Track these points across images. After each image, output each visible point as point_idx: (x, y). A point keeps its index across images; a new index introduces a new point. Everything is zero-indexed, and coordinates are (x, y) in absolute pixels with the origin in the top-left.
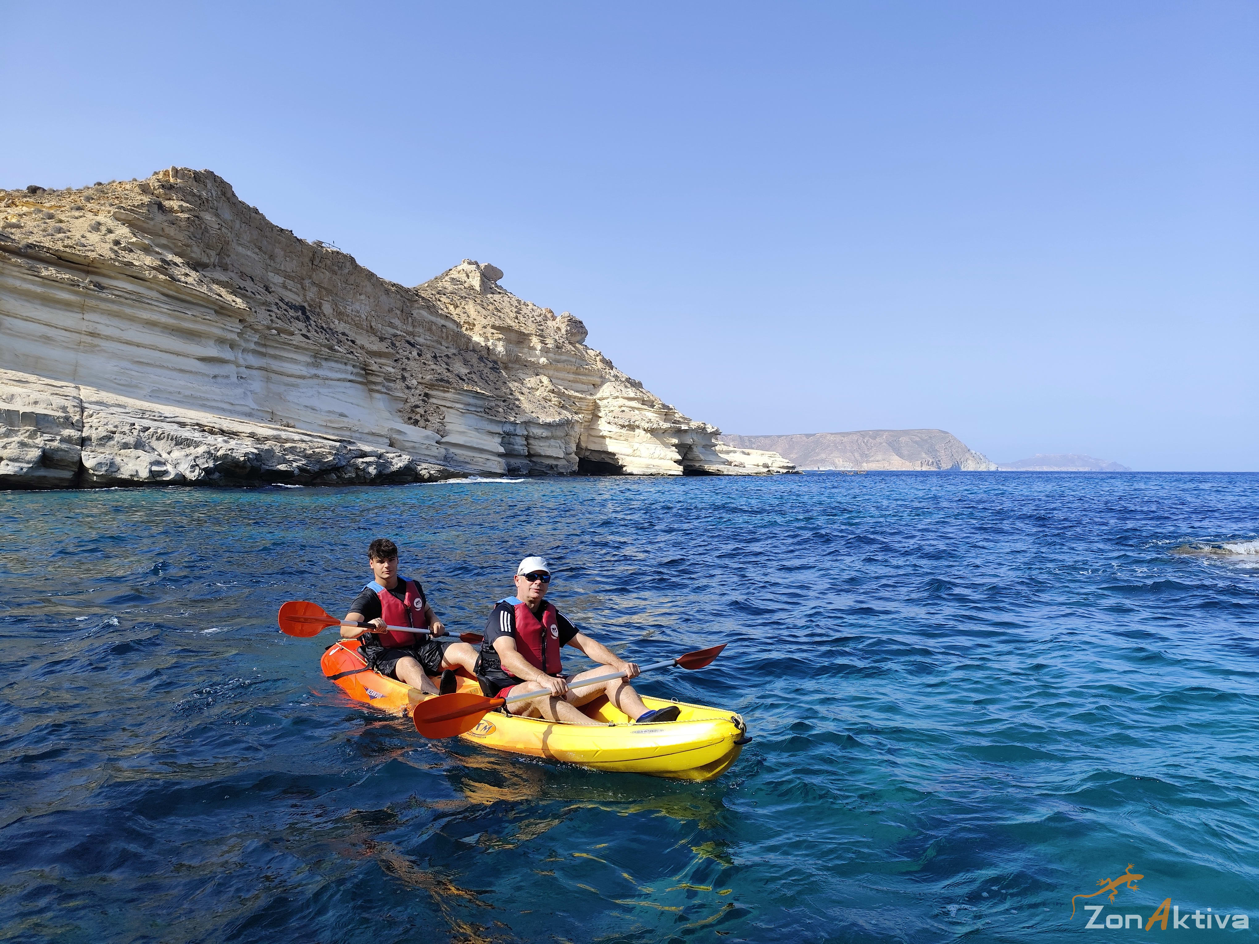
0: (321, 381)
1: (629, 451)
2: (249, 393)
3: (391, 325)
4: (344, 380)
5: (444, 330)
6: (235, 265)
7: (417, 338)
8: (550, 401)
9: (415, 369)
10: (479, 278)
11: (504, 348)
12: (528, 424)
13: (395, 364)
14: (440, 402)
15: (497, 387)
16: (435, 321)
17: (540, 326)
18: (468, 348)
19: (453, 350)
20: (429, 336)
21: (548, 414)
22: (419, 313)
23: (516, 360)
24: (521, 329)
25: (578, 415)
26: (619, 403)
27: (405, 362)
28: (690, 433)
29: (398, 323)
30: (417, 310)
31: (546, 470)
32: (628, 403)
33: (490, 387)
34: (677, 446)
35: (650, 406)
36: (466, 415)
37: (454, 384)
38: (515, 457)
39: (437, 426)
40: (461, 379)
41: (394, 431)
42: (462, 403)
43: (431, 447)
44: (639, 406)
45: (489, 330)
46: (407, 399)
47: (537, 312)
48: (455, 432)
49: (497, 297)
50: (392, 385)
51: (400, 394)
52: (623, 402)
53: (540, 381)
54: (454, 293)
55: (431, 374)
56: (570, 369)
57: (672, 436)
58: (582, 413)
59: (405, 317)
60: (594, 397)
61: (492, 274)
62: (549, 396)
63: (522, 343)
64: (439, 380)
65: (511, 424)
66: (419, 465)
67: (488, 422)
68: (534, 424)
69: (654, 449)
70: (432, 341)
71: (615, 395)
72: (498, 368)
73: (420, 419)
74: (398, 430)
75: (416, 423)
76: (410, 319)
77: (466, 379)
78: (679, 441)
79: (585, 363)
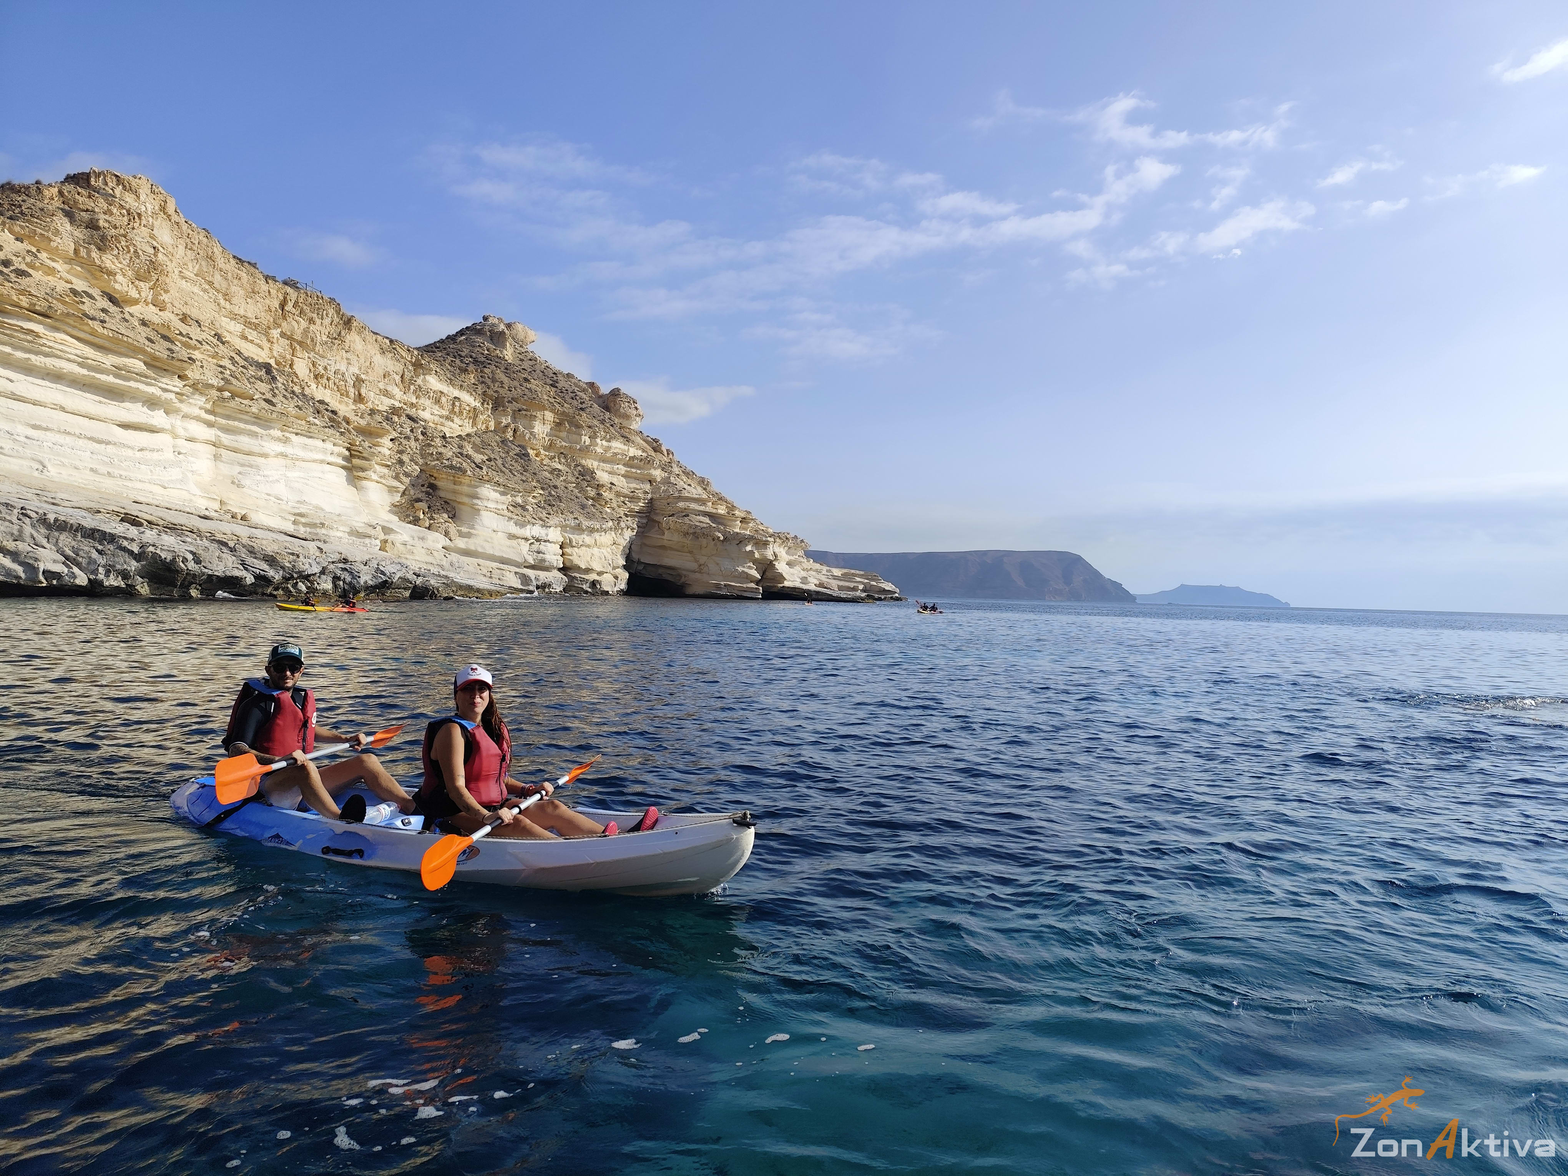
0: (289, 462)
1: (695, 566)
2: (189, 475)
3: (386, 393)
4: (322, 462)
5: (457, 404)
6: (176, 304)
7: (420, 412)
8: (593, 499)
9: (418, 452)
10: (505, 340)
11: (536, 430)
12: (564, 528)
13: (390, 444)
14: (449, 496)
15: (524, 478)
16: (445, 392)
17: (581, 403)
18: (487, 428)
19: (468, 429)
20: (436, 410)
21: (590, 516)
22: (424, 380)
23: (551, 445)
24: (557, 406)
25: (629, 519)
26: (681, 504)
27: (404, 442)
28: (771, 546)
29: (397, 392)
30: (422, 377)
31: (586, 587)
32: (694, 506)
33: (516, 478)
34: (755, 561)
35: (722, 510)
36: (482, 512)
37: (469, 472)
38: (547, 569)
39: (444, 526)
40: (478, 467)
41: (386, 530)
42: (478, 498)
43: (435, 553)
44: (707, 509)
45: (516, 406)
46: (405, 490)
47: (579, 387)
48: (468, 535)
49: (526, 365)
50: (385, 471)
51: (396, 483)
52: (687, 503)
53: (581, 473)
54: (471, 357)
55: (438, 460)
56: (620, 460)
57: (749, 548)
58: (634, 516)
59: (406, 384)
60: (649, 496)
61: (521, 336)
62: (592, 493)
63: (558, 425)
64: (448, 467)
65: (542, 526)
66: (418, 576)
67: (512, 523)
68: (571, 528)
69: (726, 564)
70: (441, 417)
71: (676, 494)
72: (527, 455)
73: (422, 516)
74: (392, 530)
75: (416, 521)
76: (412, 387)
77: (485, 468)
78: (757, 555)
79: (640, 453)
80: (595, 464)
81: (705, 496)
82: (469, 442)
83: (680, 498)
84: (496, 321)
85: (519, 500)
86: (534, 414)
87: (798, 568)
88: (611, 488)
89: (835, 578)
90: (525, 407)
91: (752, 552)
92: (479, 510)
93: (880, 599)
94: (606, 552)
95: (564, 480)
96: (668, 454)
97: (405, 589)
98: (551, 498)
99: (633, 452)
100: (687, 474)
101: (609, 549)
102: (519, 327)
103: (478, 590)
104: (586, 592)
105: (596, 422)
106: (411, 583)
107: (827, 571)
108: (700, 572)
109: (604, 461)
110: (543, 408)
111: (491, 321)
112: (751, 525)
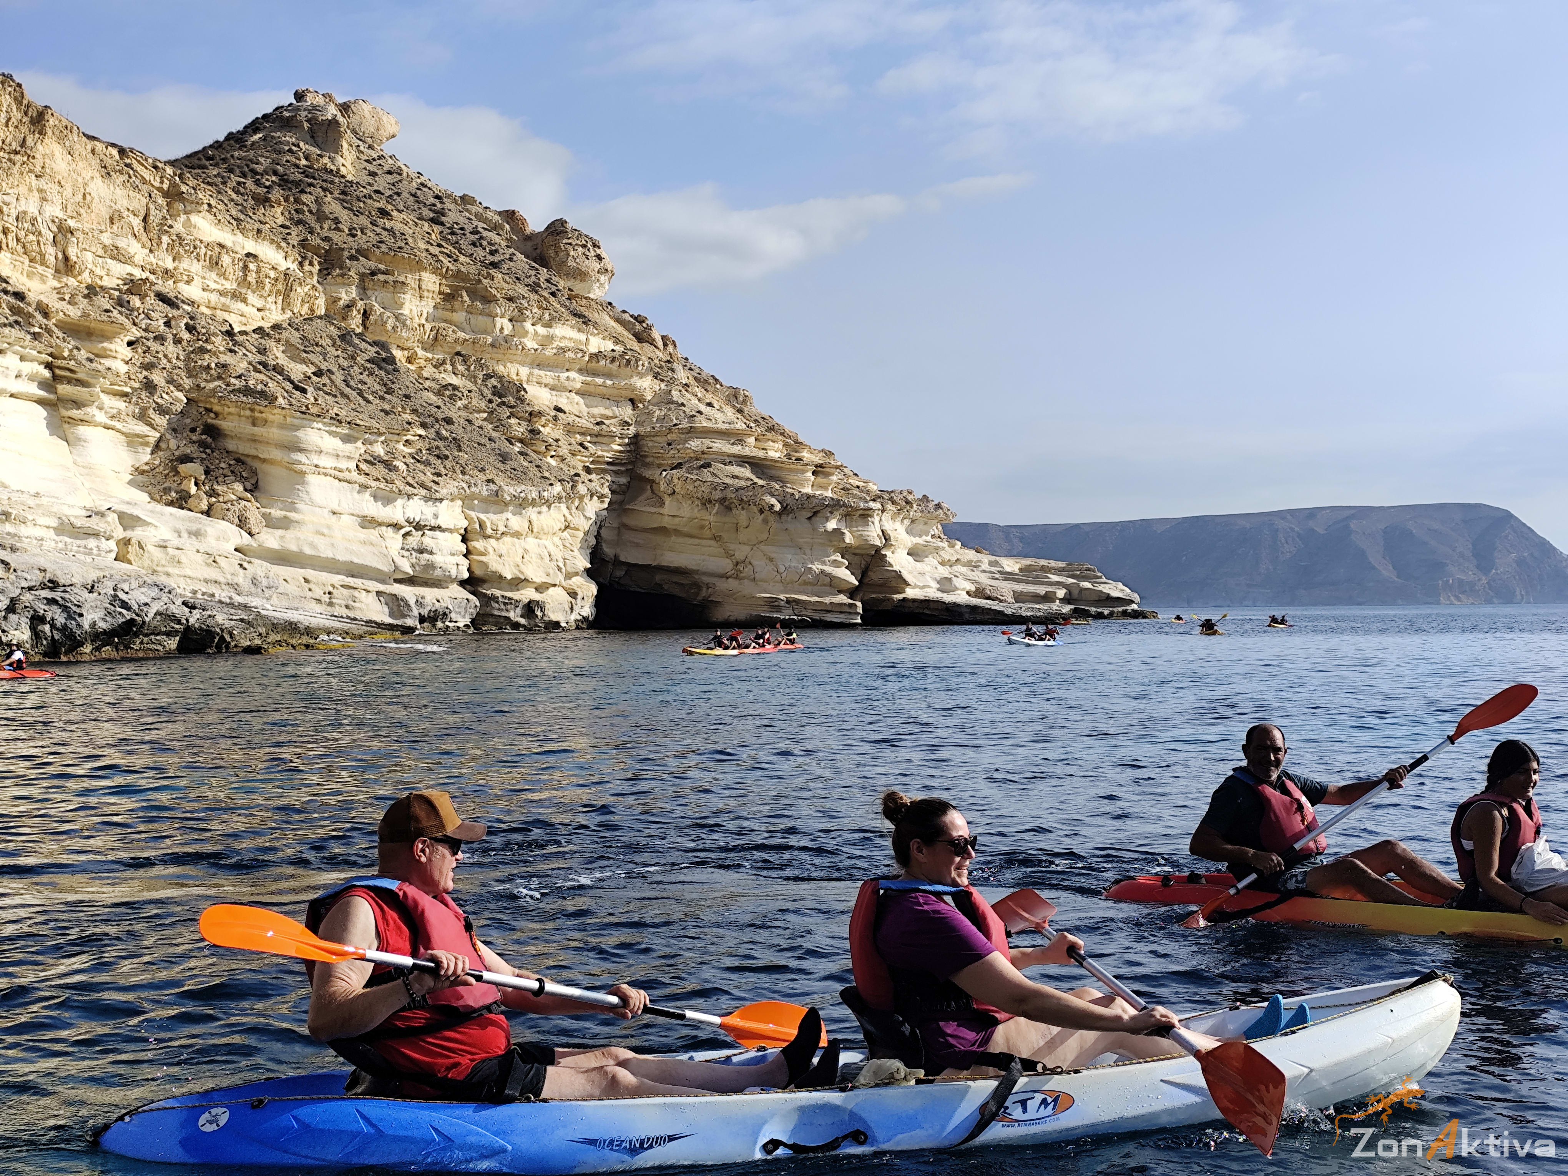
1: (726, 565)
3: (116, 254)
5: (252, 266)
7: (183, 288)
8: (521, 441)
9: (180, 364)
10: (339, 136)
11: (406, 311)
12: (467, 501)
13: (127, 353)
14: (244, 448)
15: (387, 407)
16: (229, 244)
17: (492, 253)
18: (312, 310)
19: (276, 315)
20: (213, 280)
21: (517, 476)
22: (188, 224)
23: (436, 339)
24: (446, 261)
25: (594, 477)
26: (695, 444)
27: (155, 346)
28: (876, 519)
29: (136, 249)
30: (183, 217)
31: (515, 615)
32: (720, 445)
33: (371, 407)
34: (845, 552)
35: (775, 451)
36: (311, 478)
37: (281, 400)
38: (437, 583)
39: (236, 508)
40: (297, 388)
41: (128, 520)
42: (301, 450)
43: (221, 561)
44: (747, 452)
45: (365, 264)
46: (160, 440)
47: (485, 220)
48: (284, 524)
49: (382, 183)
50: (120, 404)
51: (141, 428)
52: (707, 442)
53: (496, 392)
54: (275, 173)
55: (219, 378)
56: (571, 361)
57: (832, 525)
58: (604, 471)
59: (154, 234)
60: (632, 430)
61: (369, 127)
62: (519, 428)
63: (449, 298)
64: (239, 391)
65: (427, 499)
66: (193, 607)
67: (367, 495)
68: (483, 500)
69: (789, 560)
70: (222, 293)
71: (685, 424)
72: (391, 360)
73: (193, 490)
74: (138, 519)
75: (182, 501)
76: (165, 239)
77: (310, 390)
78: (849, 538)
79: (609, 345)
80: (524, 371)
81: (740, 425)
82: (278, 341)
83: (692, 432)
84: (320, 100)
85: (379, 449)
86: (401, 278)
87: (931, 561)
88: (555, 418)
89: (1007, 576)
90: (382, 267)
91: (837, 532)
92: (303, 473)
93: (1100, 616)
94: (552, 544)
95: (466, 407)
96: (665, 345)
97: (169, 634)
98: (440, 444)
99: (597, 344)
100: (703, 381)
101: (556, 539)
102: (366, 109)
103: (309, 631)
104: (516, 626)
105: (522, 290)
106: (179, 622)
107: (991, 564)
108: (737, 578)
109: (539, 366)
110: (419, 266)
111: (310, 99)
112: (834, 478)
